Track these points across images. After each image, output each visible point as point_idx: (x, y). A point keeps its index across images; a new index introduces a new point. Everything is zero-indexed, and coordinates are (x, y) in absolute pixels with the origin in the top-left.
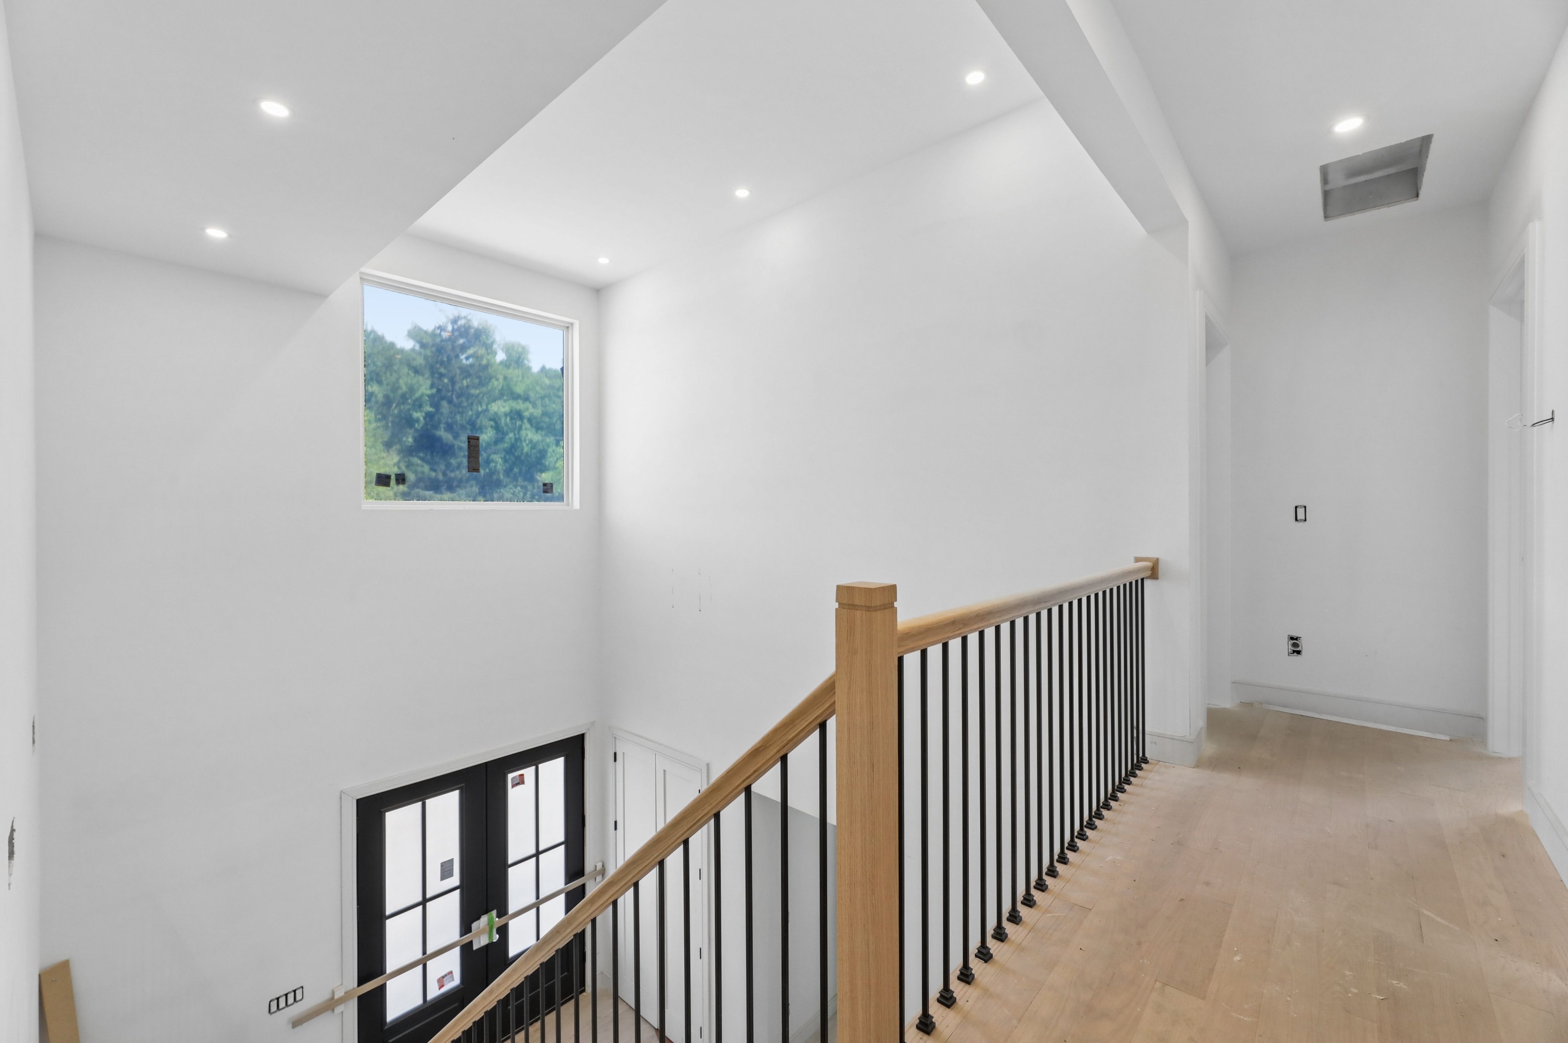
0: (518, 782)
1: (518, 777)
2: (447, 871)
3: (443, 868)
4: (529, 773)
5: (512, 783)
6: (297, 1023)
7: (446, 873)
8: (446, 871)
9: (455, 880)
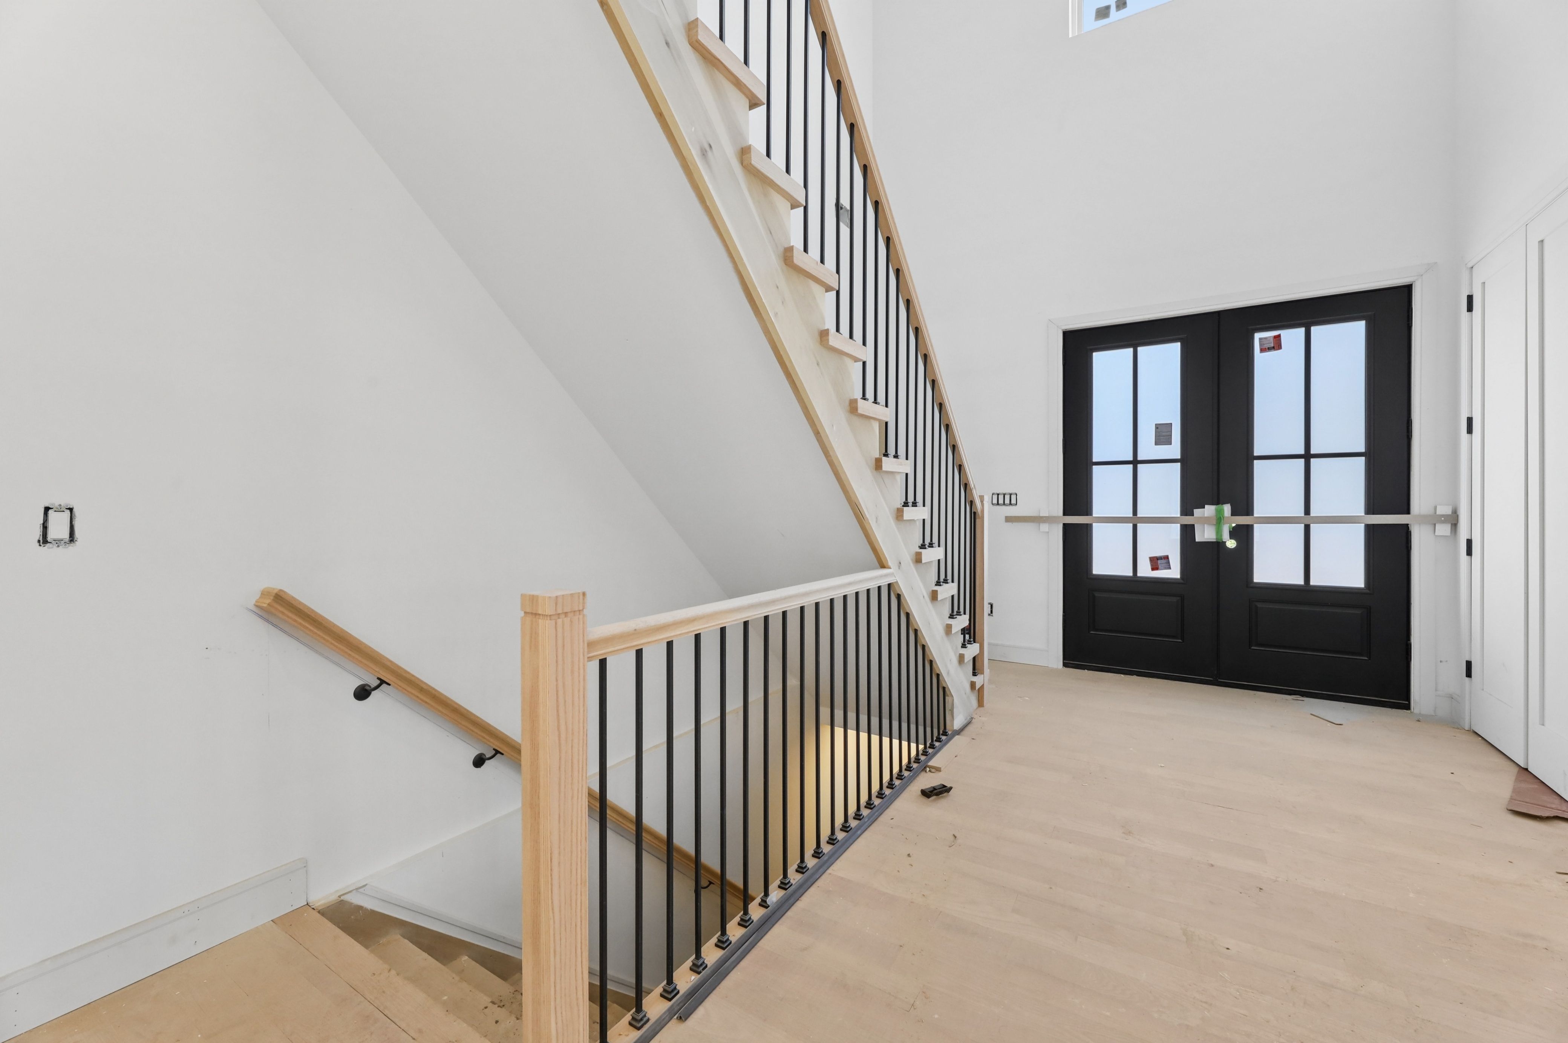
0: (1273, 346)
1: (1272, 339)
2: (1164, 436)
3: (1158, 430)
4: (1293, 337)
5: (1261, 345)
6: (1009, 519)
7: (1162, 438)
8: (1162, 435)
9: (1174, 450)
